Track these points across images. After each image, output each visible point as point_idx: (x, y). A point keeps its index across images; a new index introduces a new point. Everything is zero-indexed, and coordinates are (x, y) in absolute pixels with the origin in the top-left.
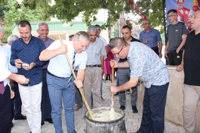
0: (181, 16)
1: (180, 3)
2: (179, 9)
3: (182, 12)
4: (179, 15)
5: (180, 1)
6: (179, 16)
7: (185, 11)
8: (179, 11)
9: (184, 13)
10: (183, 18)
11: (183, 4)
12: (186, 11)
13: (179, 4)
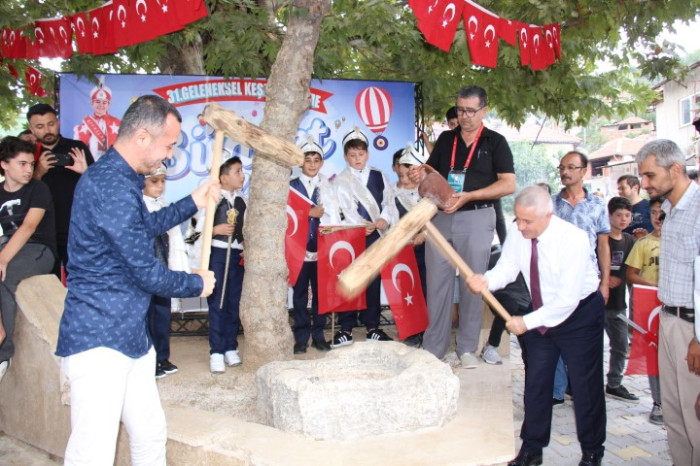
0: (99, 138)
1: (98, 102)
2: (97, 117)
3: (102, 125)
4: (96, 134)
5: (98, 97)
6: (93, 135)
7: (112, 124)
8: (96, 121)
9: (109, 130)
10: (105, 143)
11: (106, 105)
12: (114, 124)
13: (96, 105)
